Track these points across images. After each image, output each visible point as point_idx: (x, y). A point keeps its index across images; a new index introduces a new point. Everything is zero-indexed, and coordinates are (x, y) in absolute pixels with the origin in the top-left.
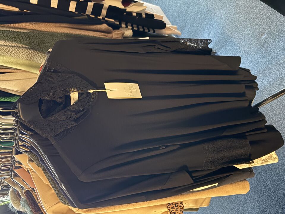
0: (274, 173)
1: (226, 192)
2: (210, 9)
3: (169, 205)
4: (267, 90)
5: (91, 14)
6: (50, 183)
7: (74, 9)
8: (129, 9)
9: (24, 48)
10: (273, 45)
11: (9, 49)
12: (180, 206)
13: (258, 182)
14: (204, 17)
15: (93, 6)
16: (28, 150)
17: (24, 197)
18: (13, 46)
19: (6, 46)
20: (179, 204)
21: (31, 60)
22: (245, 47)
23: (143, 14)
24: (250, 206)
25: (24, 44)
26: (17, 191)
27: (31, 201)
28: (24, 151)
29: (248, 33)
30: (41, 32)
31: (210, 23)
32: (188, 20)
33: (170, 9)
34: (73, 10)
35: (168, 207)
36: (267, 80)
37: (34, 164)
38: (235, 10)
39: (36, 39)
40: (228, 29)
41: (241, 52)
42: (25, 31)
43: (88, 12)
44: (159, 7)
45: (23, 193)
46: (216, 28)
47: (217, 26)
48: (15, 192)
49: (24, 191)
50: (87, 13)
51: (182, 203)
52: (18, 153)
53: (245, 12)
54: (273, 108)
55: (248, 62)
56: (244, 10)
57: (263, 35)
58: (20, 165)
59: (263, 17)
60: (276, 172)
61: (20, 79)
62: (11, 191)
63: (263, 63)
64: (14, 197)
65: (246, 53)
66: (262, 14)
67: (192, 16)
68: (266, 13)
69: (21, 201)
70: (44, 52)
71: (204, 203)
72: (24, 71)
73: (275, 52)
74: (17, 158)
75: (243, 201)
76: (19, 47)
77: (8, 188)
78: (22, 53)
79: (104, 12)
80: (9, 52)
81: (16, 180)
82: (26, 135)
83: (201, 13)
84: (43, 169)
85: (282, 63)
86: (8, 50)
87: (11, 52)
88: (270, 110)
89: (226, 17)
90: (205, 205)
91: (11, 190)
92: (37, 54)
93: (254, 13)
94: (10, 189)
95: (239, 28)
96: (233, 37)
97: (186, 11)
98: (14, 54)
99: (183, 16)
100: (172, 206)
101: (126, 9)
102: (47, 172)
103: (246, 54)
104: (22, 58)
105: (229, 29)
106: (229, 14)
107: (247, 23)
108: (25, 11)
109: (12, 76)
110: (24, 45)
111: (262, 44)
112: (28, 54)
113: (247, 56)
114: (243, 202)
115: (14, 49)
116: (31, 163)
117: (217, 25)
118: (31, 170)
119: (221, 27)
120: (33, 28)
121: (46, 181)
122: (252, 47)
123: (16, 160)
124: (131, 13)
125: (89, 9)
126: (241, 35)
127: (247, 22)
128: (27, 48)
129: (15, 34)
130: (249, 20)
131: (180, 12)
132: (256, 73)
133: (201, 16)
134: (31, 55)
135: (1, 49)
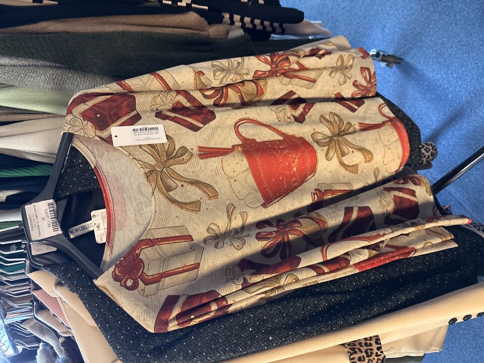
11: (19, 70)
12: (377, 355)
17: (62, 355)
18: (25, 66)
19: (14, 66)
21: (61, 91)
25: (45, 60)
39: (66, 45)
70: (84, 71)
78: (43, 76)
86: (18, 73)
87: (22, 75)
100: (359, 354)
109: (29, 126)
110: (46, 63)
112: (54, 76)
115: (29, 70)
128: (52, 67)
134: (60, 77)
135: (5, 73)
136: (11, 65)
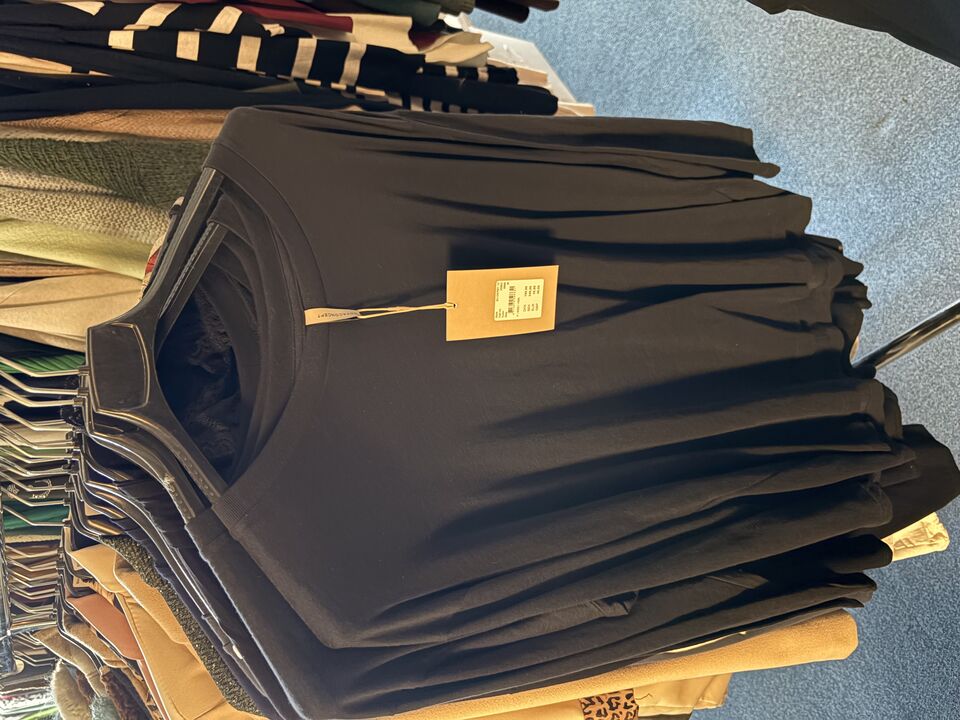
0: (943, 587)
1: (781, 655)
2: (703, 46)
3: (587, 702)
4: (906, 306)
5: (310, 77)
6: (192, 641)
7: (252, 61)
8: (432, 56)
9: (92, 193)
10: (918, 154)
11: (44, 200)
12: (626, 707)
13: (888, 618)
14: (684, 70)
15: (314, 51)
16: (116, 533)
17: (101, 693)
18: (54, 191)
19: (34, 190)
20: (623, 700)
21: (115, 234)
22: (824, 165)
23: (479, 69)
24: (867, 702)
25: (91, 182)
26: (79, 672)
27: (126, 705)
28: (103, 537)
29: (831, 119)
30: (149, 141)
31: (703, 91)
32: (629, 82)
33: (568, 48)
34: (252, 67)
35: (587, 710)
36: (905, 272)
37: (137, 577)
38: (784, 45)
39: (131, 163)
40: (765, 107)
41: (810, 184)
42: (93, 139)
43: (298, 70)
44: (532, 45)
45: (101, 678)
46: (723, 108)
47: (726, 101)
48: (71, 677)
49: (102, 671)
50: (295, 73)
51: (631, 695)
52: (81, 542)
53: (819, 50)
54: (927, 367)
55: (838, 217)
56: (816, 45)
57: (885, 123)
58: (88, 584)
59: (880, 64)
60: (949, 584)
61: (80, 296)
62: (58, 674)
63: (888, 218)
64: (69, 693)
65: (827, 185)
66: (877, 56)
67: (643, 69)
68: (888, 50)
69: (92, 707)
70: (158, 207)
71: (709, 694)
72: (92, 271)
73: (925, 178)
74: (80, 559)
75: (840, 684)
76: (75, 192)
77: (46, 663)
78: (86, 212)
79: (352, 67)
80: (43, 209)
81: (77, 634)
82: (110, 482)
83: (671, 61)
84: (168, 595)
85: (951, 216)
86: (41, 204)
87: (49, 209)
88: (917, 372)
89: (757, 68)
90: (710, 703)
91: (58, 668)
92: (134, 212)
93: (851, 52)
94: (54, 668)
95: (802, 103)
96: (784, 133)
97: (624, 53)
98: (61, 215)
99: (612, 72)
100: (598, 706)
101: (423, 56)
102: (181, 604)
103: (830, 189)
104: (88, 227)
105: (768, 109)
106: (767, 58)
107: (828, 86)
108: (92, 73)
109: (53, 288)
110: (91, 187)
111: (881, 152)
112: (105, 213)
113: (834, 196)
114: (842, 689)
115: (61, 200)
116: (125, 574)
117: (728, 97)
118: (128, 601)
119: (742, 103)
120: (121, 130)
121: (177, 635)
122: (849, 166)
123: (76, 568)
124: (438, 68)
125: (301, 60)
126: (810, 125)
127: (827, 81)
128: (102, 194)
129: (62, 150)
130: (833, 75)
131: (601, 57)
132: (866, 250)
133: (675, 68)
134: (115, 216)
135: (18, 202)
136: (28, 189)
